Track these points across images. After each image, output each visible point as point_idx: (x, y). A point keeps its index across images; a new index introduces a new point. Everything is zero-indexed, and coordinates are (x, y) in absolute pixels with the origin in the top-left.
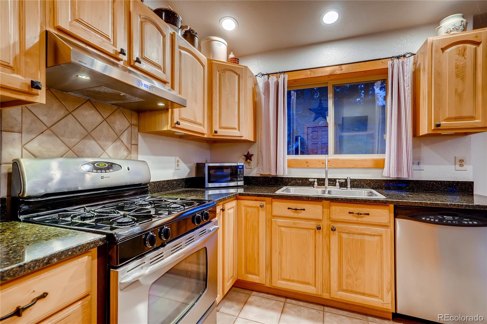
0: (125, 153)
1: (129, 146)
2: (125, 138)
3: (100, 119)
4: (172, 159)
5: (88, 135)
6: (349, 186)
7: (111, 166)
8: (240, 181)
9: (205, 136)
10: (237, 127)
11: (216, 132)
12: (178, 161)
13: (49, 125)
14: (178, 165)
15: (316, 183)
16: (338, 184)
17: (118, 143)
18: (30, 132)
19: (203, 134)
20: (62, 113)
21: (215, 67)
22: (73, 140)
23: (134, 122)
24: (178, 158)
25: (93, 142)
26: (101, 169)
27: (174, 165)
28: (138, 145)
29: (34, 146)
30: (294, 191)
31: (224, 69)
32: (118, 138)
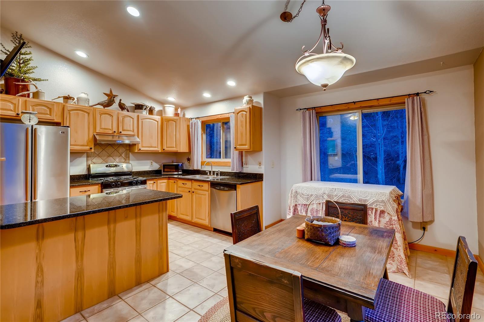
0: (124, 161)
1: (125, 158)
2: (123, 155)
3: (114, 150)
4: (149, 162)
5: (109, 156)
6: (219, 175)
7: (116, 166)
8: (180, 171)
9: (160, 151)
10: (175, 147)
11: (164, 150)
12: (152, 162)
13: (98, 154)
14: (152, 164)
15: (208, 173)
16: (215, 174)
17: (121, 157)
18: (93, 157)
19: (159, 151)
20: (101, 150)
21: (164, 120)
22: (105, 158)
23: (128, 148)
24: (152, 161)
25: (111, 158)
26: (113, 167)
27: (150, 164)
28: (129, 157)
29: (94, 160)
30: (198, 177)
31: (169, 120)
32: (121, 155)
